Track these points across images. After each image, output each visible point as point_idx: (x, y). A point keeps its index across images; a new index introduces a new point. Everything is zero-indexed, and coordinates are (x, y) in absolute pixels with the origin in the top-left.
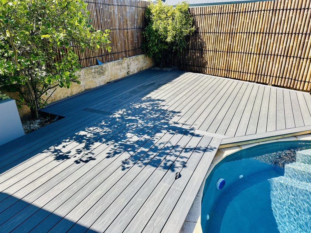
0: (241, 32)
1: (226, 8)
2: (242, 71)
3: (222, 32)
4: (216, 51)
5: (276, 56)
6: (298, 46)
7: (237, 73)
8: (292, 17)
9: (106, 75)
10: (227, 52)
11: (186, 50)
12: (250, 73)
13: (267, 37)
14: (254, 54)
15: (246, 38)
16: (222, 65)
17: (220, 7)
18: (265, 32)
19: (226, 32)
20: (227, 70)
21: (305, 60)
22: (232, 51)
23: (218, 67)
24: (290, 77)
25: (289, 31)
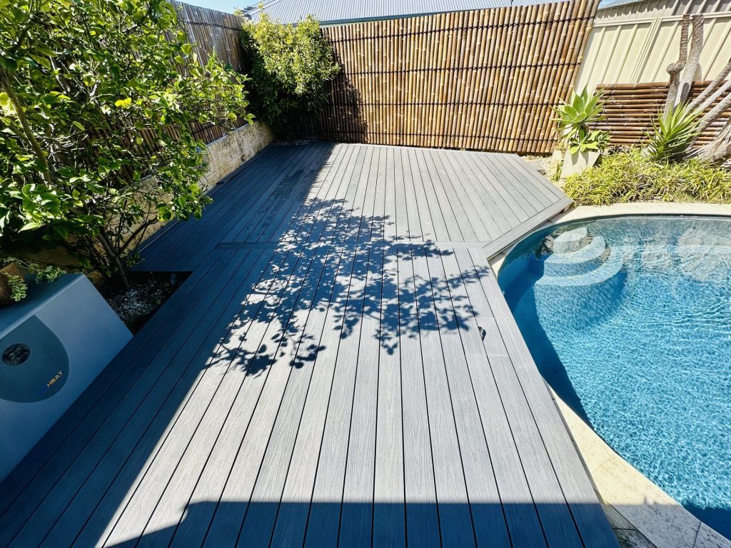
0: (415, 68)
1: (386, 28)
2: (422, 133)
3: (384, 71)
4: (379, 104)
5: (469, 106)
6: (499, 87)
7: (415, 136)
8: (491, 40)
9: (212, 170)
10: (397, 105)
11: (328, 106)
12: (435, 135)
13: (455, 76)
14: (438, 104)
15: (424, 79)
16: (391, 127)
17: (376, 24)
18: (452, 67)
19: (391, 71)
20: (400, 134)
21: (509, 107)
22: (404, 102)
23: (384, 130)
24: (491, 135)
25: (487, 64)
